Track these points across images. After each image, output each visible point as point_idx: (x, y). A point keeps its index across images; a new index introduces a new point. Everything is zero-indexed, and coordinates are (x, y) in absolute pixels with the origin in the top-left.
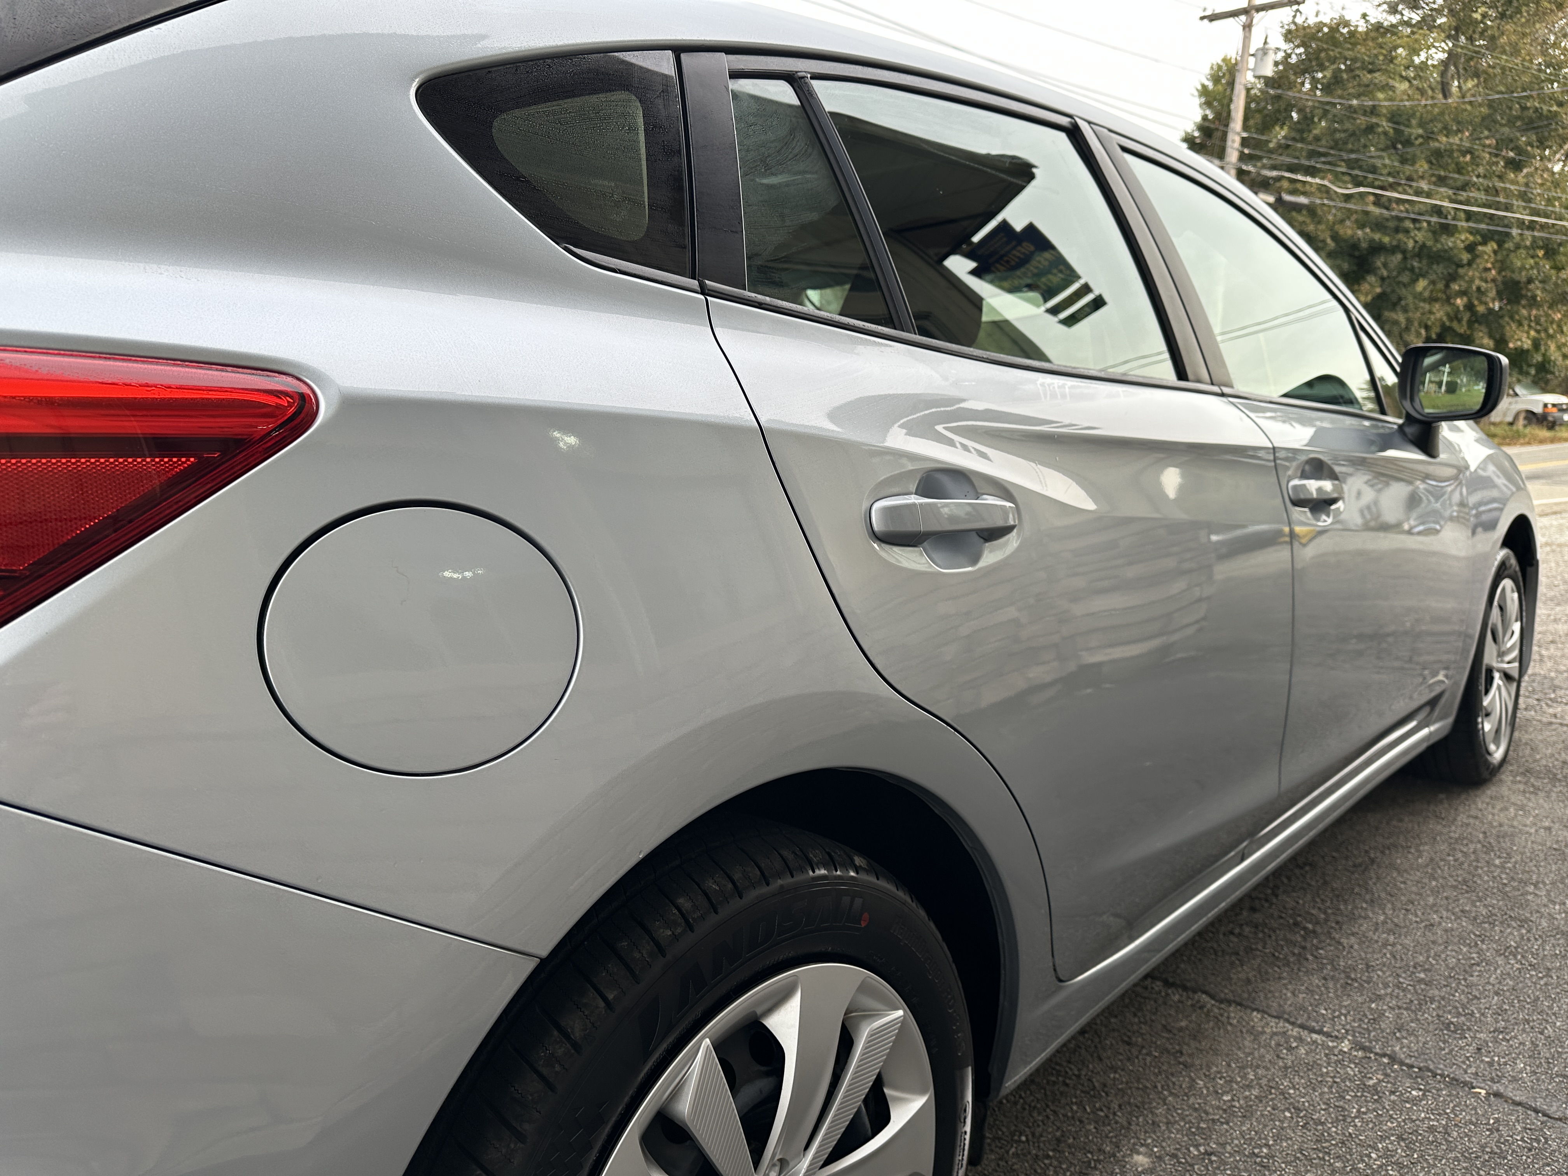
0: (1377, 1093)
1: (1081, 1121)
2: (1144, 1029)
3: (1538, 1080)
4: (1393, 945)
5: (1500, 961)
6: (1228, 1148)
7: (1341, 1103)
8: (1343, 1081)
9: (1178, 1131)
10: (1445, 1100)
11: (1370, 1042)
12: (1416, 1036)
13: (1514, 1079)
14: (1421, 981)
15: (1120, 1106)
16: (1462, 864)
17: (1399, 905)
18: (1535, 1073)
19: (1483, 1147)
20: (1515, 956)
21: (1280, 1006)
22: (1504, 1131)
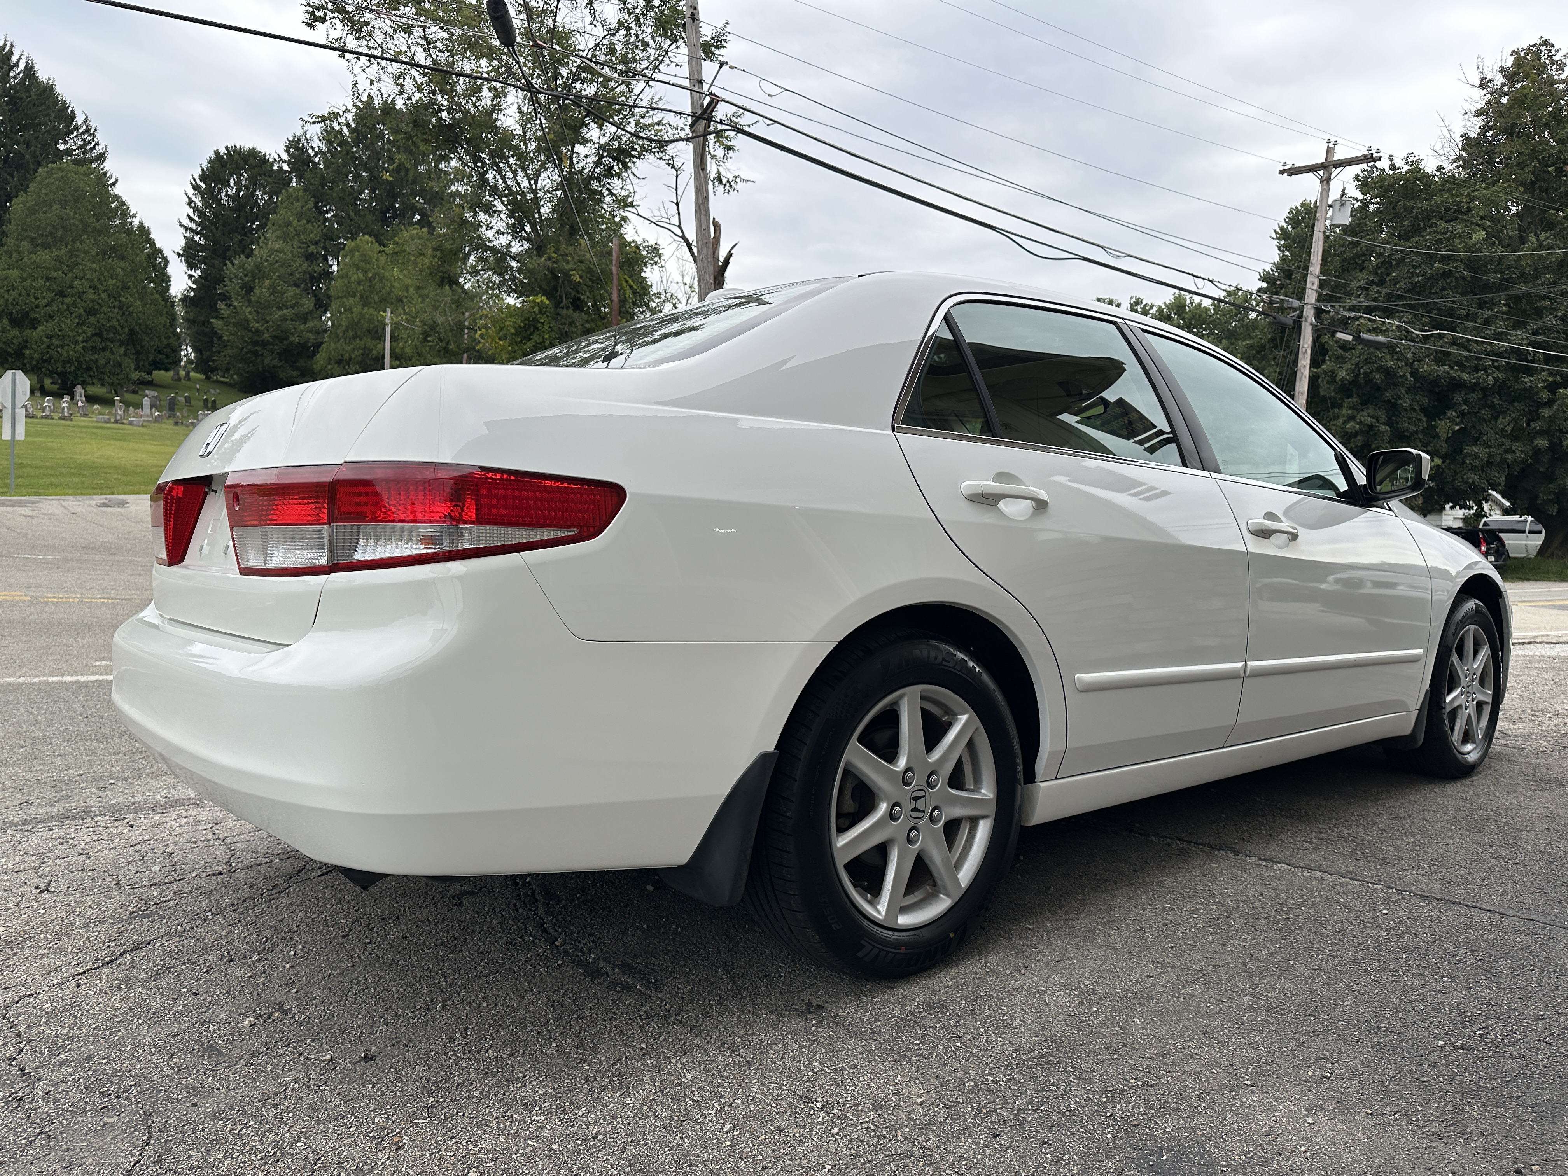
22: (1476, 919)
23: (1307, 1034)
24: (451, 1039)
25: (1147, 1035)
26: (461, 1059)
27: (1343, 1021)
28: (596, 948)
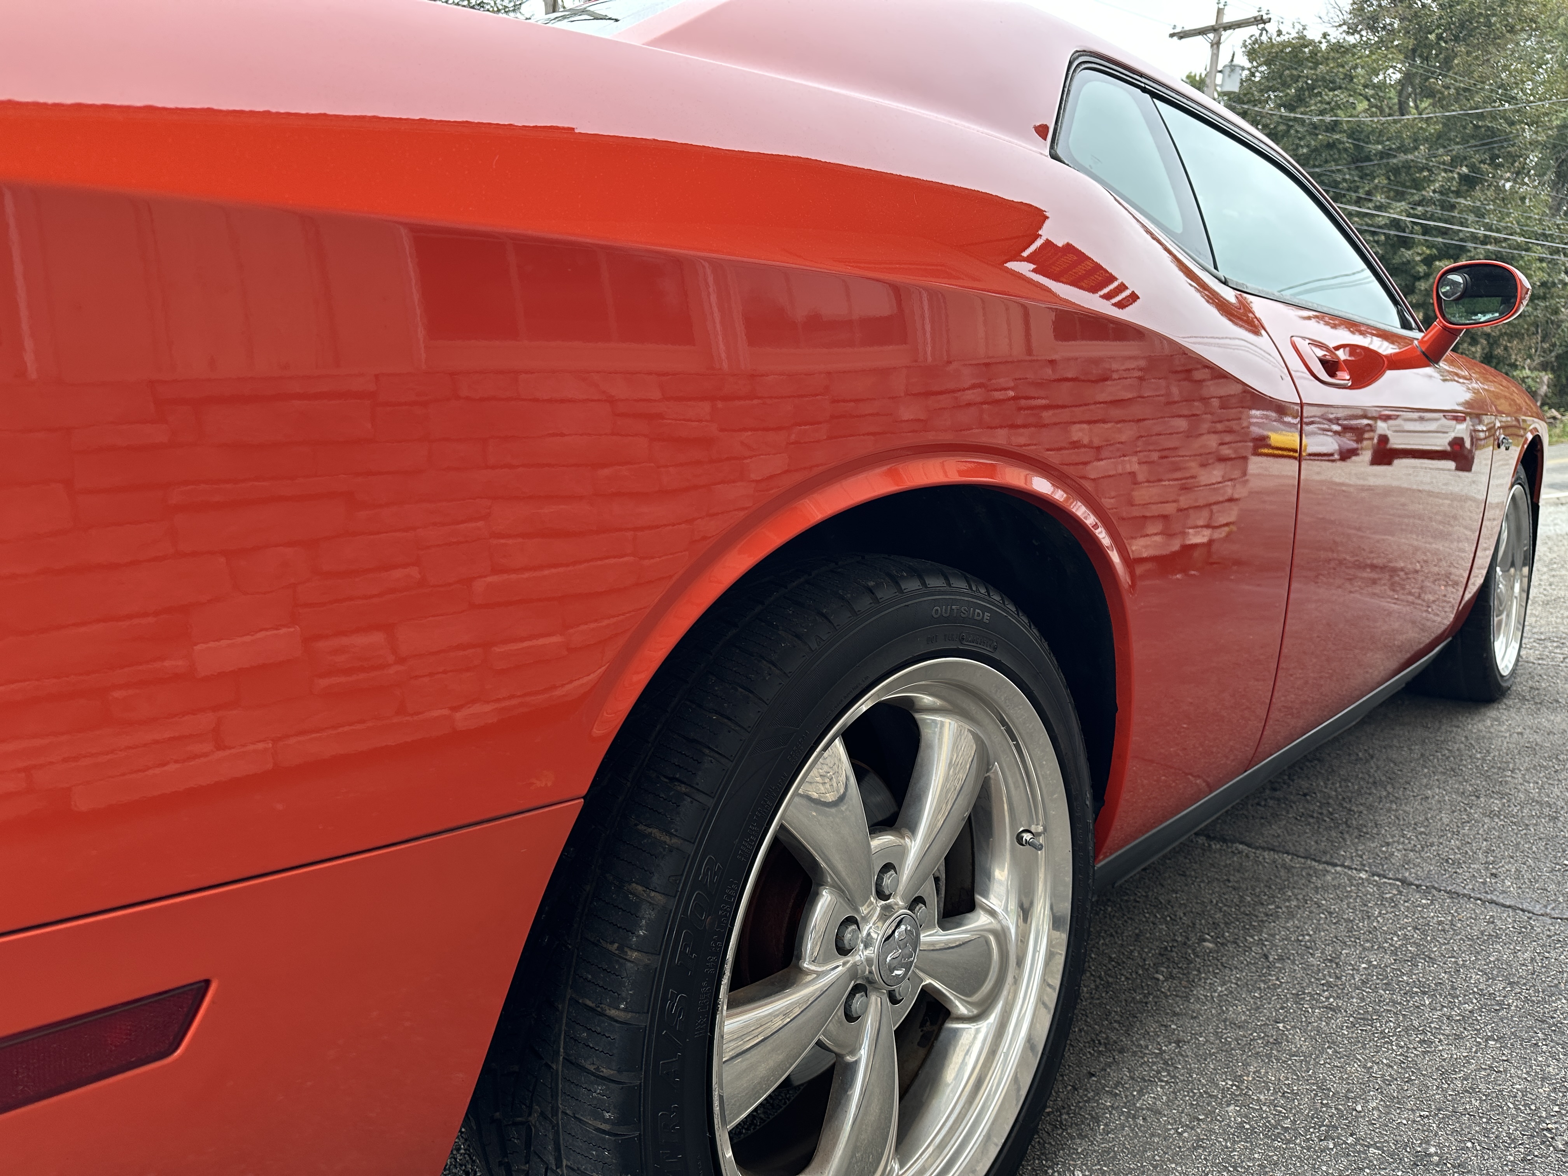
0: (1394, 902)
1: (1154, 924)
2: (1195, 866)
3: (1523, 892)
4: (1396, 810)
5: (1486, 820)
6: (1278, 937)
7: (1365, 908)
8: (1365, 895)
9: (1235, 928)
10: (1448, 906)
11: (1384, 871)
12: (1422, 868)
13: (1504, 892)
14: (1421, 833)
15: (1184, 914)
16: (1448, 758)
17: (1397, 785)
18: (1520, 888)
19: (1482, 933)
20: (1499, 817)
21: (1306, 850)
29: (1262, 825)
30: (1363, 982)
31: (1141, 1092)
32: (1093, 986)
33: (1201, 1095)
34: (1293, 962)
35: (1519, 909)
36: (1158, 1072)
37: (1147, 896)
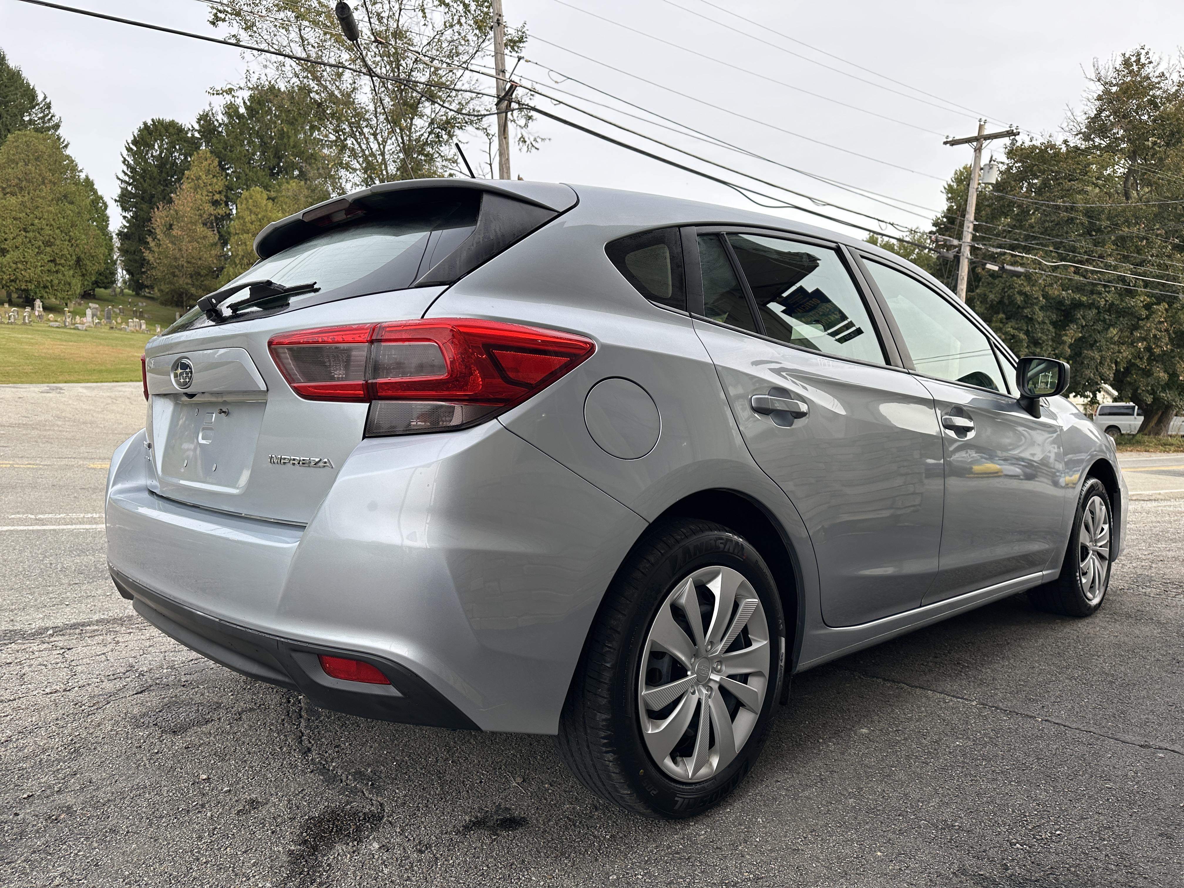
0: (986, 717)
1: (836, 719)
2: (870, 693)
4: (1010, 673)
7: (967, 719)
8: (970, 713)
9: (883, 723)
10: (1019, 721)
11: (987, 702)
12: (1012, 702)
13: (1057, 716)
14: (1021, 685)
15: (856, 715)
16: (1060, 647)
17: (1018, 659)
18: (1069, 715)
19: (1033, 735)
21: (943, 689)
22: (1046, 731)
23: (894, 833)
24: (200, 838)
25: (766, 833)
26: (203, 855)
27: (925, 820)
28: (338, 757)
29: (920, 675)
30: (950, 753)
31: (803, 791)
32: (791, 745)
33: (837, 794)
34: (912, 741)
35: (1062, 725)
36: (816, 783)
37: (835, 706)
